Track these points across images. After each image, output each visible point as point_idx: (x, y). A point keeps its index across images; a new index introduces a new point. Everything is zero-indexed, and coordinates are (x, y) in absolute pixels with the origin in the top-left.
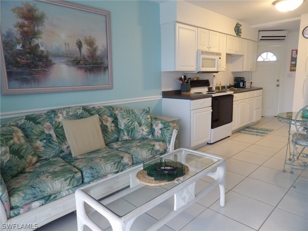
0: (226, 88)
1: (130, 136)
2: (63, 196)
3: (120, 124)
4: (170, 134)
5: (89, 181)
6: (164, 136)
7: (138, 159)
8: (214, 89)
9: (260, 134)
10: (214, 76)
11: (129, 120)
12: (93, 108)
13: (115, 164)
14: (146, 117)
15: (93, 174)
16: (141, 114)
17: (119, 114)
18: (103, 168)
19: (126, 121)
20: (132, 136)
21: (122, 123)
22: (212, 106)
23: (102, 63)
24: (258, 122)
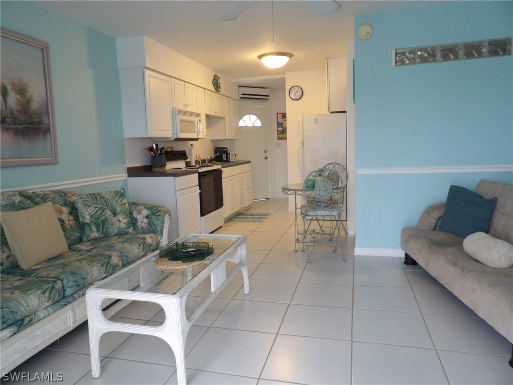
0: (207, 162)
1: (100, 232)
2: (41, 318)
3: (83, 215)
4: (162, 222)
5: (72, 293)
6: (152, 226)
7: (129, 257)
8: (193, 163)
9: (257, 220)
10: (192, 145)
11: (97, 209)
12: (34, 193)
13: (102, 266)
14: (122, 202)
15: (77, 282)
16: (113, 198)
17: (80, 200)
18: (89, 272)
19: (92, 210)
20: (104, 231)
21: (87, 213)
22: (200, 185)
23: (40, 123)
24: (250, 207)
